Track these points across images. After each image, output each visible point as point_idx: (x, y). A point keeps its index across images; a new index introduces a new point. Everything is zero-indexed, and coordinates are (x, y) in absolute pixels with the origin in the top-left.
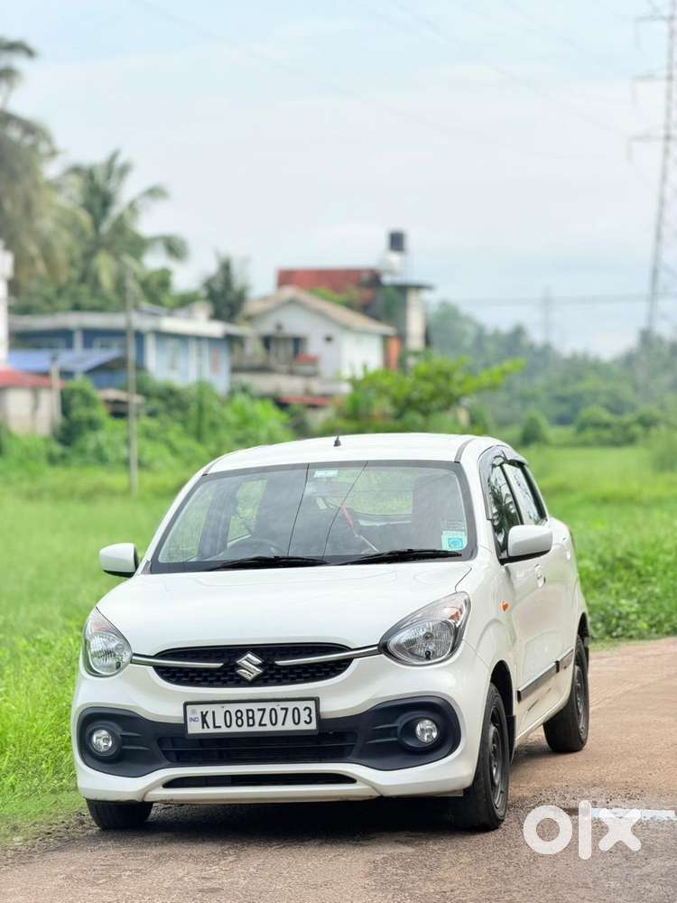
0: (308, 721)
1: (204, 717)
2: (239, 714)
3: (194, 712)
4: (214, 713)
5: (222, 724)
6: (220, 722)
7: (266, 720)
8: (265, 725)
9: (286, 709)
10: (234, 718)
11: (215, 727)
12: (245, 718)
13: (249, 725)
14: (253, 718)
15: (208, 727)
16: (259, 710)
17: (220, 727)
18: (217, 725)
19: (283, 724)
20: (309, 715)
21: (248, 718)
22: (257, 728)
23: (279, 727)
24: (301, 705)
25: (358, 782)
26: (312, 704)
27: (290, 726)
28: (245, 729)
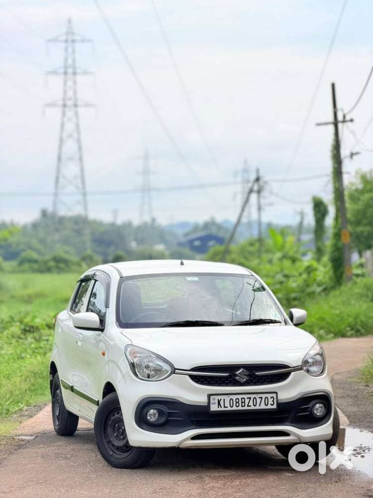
0: (272, 403)
1: (219, 402)
2: (237, 401)
3: (214, 399)
4: (224, 400)
5: (228, 406)
6: (227, 404)
7: (251, 404)
8: (250, 406)
9: (261, 398)
10: (235, 403)
11: (225, 407)
12: (240, 402)
13: (242, 406)
14: (244, 402)
15: (221, 407)
16: (248, 398)
17: (227, 407)
18: (226, 406)
19: (260, 405)
20: (273, 401)
21: (242, 402)
22: (246, 408)
23: (257, 407)
24: (269, 396)
25: (291, 435)
26: (274, 395)
27: (263, 407)
28: (240, 408)
